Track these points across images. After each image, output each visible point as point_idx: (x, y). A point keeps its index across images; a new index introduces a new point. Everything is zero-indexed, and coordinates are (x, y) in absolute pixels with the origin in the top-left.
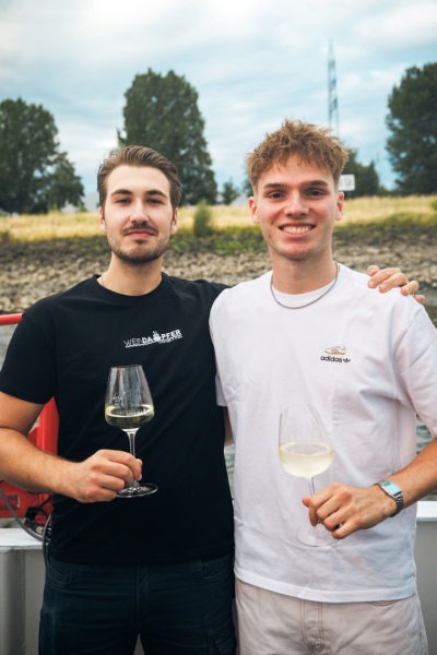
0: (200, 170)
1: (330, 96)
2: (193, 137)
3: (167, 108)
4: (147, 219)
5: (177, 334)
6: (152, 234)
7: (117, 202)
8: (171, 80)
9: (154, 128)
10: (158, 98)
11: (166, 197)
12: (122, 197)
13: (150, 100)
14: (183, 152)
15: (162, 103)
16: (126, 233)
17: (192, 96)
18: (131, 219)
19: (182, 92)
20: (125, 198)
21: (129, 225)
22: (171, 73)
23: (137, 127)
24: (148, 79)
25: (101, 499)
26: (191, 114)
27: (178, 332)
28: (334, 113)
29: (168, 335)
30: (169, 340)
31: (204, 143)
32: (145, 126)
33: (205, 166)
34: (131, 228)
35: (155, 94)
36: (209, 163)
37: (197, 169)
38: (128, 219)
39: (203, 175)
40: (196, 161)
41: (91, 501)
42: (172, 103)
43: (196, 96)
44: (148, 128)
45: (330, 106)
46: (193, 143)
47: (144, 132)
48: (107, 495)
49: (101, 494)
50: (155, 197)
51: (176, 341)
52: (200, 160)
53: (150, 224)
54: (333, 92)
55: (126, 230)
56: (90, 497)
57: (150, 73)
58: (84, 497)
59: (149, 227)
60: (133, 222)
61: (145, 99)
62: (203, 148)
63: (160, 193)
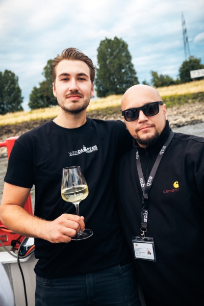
0: (131, 77)
1: (184, 37)
2: (127, 64)
3: (115, 53)
4: (78, 89)
5: (95, 148)
6: (81, 97)
7: (62, 80)
8: (116, 40)
9: (110, 62)
10: (111, 49)
11: (88, 77)
12: (64, 77)
13: (107, 51)
14: (123, 71)
15: (113, 51)
16: (67, 97)
17: (126, 46)
18: (70, 89)
19: (121, 45)
20: (66, 78)
21: (69, 92)
22: (116, 38)
23: (103, 63)
24: (106, 42)
25: (63, 241)
26: (126, 54)
27: (96, 147)
28: (187, 44)
29: (90, 148)
30: (91, 151)
31: (132, 66)
32: (106, 62)
33: (134, 75)
34: (69, 94)
35: (109, 48)
36: (135, 73)
37: (130, 77)
38: (68, 89)
39: (133, 79)
40: (130, 74)
41: (57, 242)
42: (117, 51)
43: (127, 46)
44: (108, 62)
45: (184, 42)
46: (127, 66)
47: (106, 64)
48: (66, 239)
49: (62, 238)
50: (82, 77)
51: (95, 152)
52: (131, 73)
53: (79, 92)
54: (185, 35)
55: (67, 95)
56: (57, 239)
57: (106, 39)
58: (53, 240)
59: (79, 94)
60: (71, 91)
61: (106, 50)
62: (132, 68)
63: (85, 75)
